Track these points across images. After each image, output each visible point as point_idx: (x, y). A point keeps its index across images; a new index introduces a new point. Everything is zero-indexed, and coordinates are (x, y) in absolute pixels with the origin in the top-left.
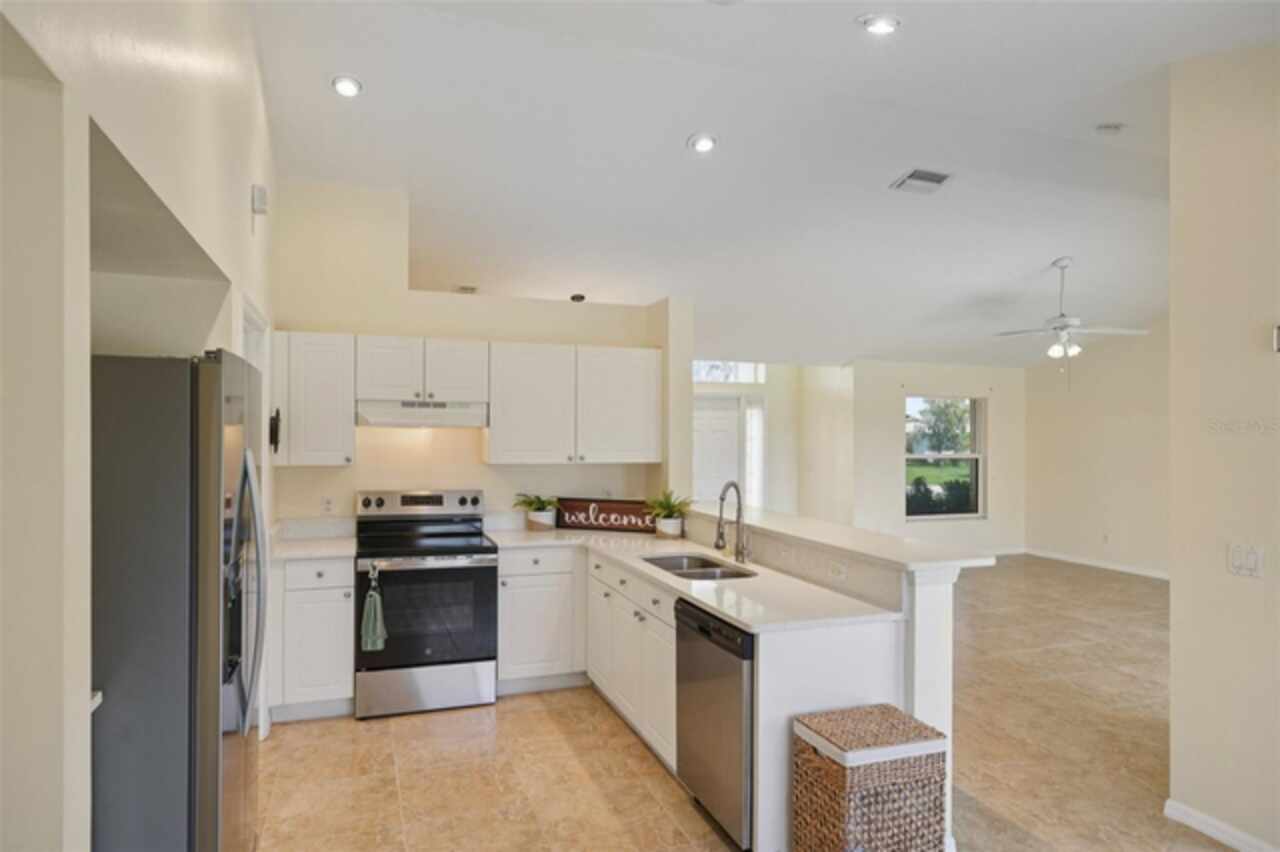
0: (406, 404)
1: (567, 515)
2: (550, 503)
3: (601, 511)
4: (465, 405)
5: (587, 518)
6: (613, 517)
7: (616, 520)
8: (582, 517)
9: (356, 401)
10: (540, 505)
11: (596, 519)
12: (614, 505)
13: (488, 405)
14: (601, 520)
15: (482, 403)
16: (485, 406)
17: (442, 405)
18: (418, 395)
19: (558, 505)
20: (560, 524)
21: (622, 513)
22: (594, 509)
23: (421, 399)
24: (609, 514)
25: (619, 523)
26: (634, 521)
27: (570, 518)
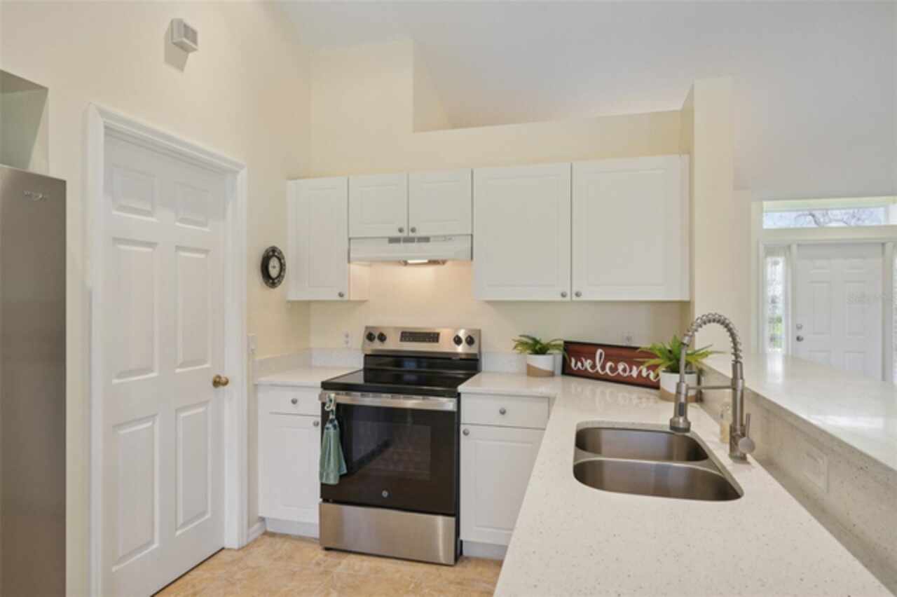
0: (393, 240)
1: (573, 360)
2: (556, 347)
3: (608, 358)
4: (447, 238)
5: (594, 366)
6: (621, 366)
7: (624, 370)
8: (588, 363)
9: (350, 239)
10: (539, 348)
11: (603, 368)
12: (624, 352)
13: (472, 236)
14: (607, 370)
15: (467, 235)
16: (470, 237)
17: (427, 239)
18: (401, 230)
19: (565, 350)
20: (566, 371)
21: (631, 363)
22: (601, 354)
23: (405, 234)
24: (616, 362)
25: (626, 375)
26: (644, 374)
27: (576, 364)
